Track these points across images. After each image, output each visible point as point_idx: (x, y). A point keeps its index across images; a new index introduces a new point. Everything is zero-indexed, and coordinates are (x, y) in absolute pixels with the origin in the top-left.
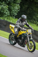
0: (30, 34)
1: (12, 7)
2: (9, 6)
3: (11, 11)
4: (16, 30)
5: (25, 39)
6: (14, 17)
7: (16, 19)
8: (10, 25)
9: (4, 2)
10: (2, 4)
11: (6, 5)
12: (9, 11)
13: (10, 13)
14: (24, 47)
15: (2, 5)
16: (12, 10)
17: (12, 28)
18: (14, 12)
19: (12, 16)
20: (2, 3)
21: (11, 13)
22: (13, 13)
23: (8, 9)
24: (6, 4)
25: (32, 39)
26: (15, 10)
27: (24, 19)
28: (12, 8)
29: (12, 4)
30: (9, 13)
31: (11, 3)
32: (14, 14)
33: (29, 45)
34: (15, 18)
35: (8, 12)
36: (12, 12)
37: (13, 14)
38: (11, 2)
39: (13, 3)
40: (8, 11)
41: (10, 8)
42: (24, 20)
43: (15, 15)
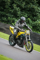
0: (28, 35)
4: (15, 31)
8: (10, 27)
14: (23, 47)
25: (30, 39)
33: (27, 45)
42: (23, 22)
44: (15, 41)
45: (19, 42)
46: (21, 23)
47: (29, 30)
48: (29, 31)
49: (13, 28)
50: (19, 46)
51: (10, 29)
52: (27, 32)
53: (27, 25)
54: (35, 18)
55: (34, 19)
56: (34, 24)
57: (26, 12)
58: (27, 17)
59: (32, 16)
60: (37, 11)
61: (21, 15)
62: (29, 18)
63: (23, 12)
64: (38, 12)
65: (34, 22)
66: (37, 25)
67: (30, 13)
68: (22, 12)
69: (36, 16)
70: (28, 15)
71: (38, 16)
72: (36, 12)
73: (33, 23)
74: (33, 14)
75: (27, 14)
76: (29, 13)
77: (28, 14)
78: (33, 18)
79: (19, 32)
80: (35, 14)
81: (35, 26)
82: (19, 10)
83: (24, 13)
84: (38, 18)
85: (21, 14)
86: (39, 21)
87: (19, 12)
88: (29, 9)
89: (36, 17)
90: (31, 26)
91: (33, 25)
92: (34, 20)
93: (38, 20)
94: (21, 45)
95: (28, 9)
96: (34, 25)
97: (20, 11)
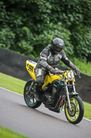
0: (71, 82)
1: (80, 34)
2: (71, 32)
3: (77, 44)
5: (59, 93)
6: (85, 59)
7: (89, 63)
8: (28, 62)
9: (60, 23)
10: (55, 29)
11: (65, 30)
12: (72, 44)
13: (75, 50)
14: (58, 112)
15: (56, 31)
16: (79, 41)
17: (31, 68)
18: (84, 47)
19: (80, 55)
20: (55, 26)
21: (77, 48)
22: (82, 50)
23: (69, 39)
24: (65, 28)
26: (87, 42)
27: (58, 47)
28: (80, 37)
29: (79, 28)
30: (72, 50)
31: (77, 25)
32: (85, 51)
34: (87, 62)
35: (70, 48)
36: (79, 46)
37: (82, 52)
38: (77, 23)
39: (81, 25)
40: (69, 44)
41: (75, 37)
43: (87, 55)
44: (40, 98)
45: (50, 100)
46: (54, 54)
47: (73, 69)
48: (73, 73)
49: (34, 65)
50: (50, 109)
51: (27, 68)
52: (69, 76)
53: (67, 59)
54: (39, 26)
55: (38, 28)
56: (37, 41)
57: (18, 13)
58: (21, 23)
59: (32, 22)
60: (44, 11)
61: (7, 19)
62: (26, 26)
63: (11, 12)
64: (46, 13)
65: (37, 36)
66: (45, 42)
67: (28, 16)
68: (9, 13)
69: (41, 21)
70: (24, 20)
71: (46, 23)
72: (41, 13)
73: (34, 39)
74: (35, 18)
75: (20, 18)
76: (25, 15)
77: (24, 17)
78: (35, 27)
79: (48, 74)
80: (40, 17)
81: (40, 44)
82: (2, 8)
83: (13, 14)
84: (47, 27)
85: (7, 17)
86: (48, 33)
87: (3, 13)
88: (26, 5)
89: (41, 24)
90: (30, 44)
91: (35, 43)
92: (38, 31)
93: (45, 32)
94: (54, 106)
95: (24, 6)
96: (38, 43)
97: (4, 10)
